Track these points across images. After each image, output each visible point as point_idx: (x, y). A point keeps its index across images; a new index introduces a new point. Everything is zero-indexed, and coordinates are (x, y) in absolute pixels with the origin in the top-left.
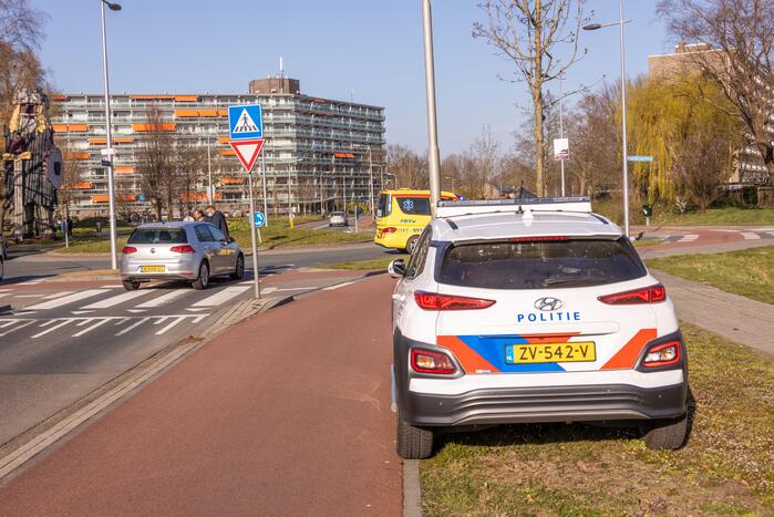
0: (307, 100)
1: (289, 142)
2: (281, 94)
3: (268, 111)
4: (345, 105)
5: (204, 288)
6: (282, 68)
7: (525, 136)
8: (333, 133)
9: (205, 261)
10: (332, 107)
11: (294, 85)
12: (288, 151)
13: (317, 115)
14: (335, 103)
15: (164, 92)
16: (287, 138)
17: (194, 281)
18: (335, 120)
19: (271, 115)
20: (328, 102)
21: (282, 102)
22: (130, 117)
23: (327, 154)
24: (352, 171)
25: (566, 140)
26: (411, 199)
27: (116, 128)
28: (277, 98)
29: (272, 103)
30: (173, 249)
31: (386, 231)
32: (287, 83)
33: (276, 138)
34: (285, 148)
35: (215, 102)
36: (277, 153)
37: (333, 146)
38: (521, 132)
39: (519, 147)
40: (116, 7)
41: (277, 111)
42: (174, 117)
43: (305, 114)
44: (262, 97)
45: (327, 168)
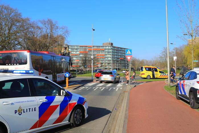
0: (114, 47)
1: (110, 56)
2: (109, 46)
3: (106, 49)
4: (122, 48)
5: (115, 83)
6: (110, 40)
7: (161, 56)
8: (119, 54)
9: (115, 78)
10: (119, 49)
11: (112, 44)
12: (110, 58)
13: (116, 50)
14: (120, 48)
15: (85, 45)
16: (110, 55)
17: (113, 82)
18: (120, 51)
19: (107, 50)
20: (119, 48)
21: (109, 47)
22: (79, 50)
23: (118, 58)
24: (123, 62)
25: (176, 57)
26: (148, 68)
27: (76, 52)
28: (108, 47)
29: (107, 47)
30: (110, 76)
31: (142, 74)
32: (110, 44)
33: (108, 55)
34: (109, 57)
35: (96, 47)
36: (108, 58)
37: (119, 56)
38: (160, 55)
39: (160, 58)
40: (94, 30)
41: (108, 49)
42: (87, 50)
43: (114, 50)
44: (105, 46)
45: (118, 61)
